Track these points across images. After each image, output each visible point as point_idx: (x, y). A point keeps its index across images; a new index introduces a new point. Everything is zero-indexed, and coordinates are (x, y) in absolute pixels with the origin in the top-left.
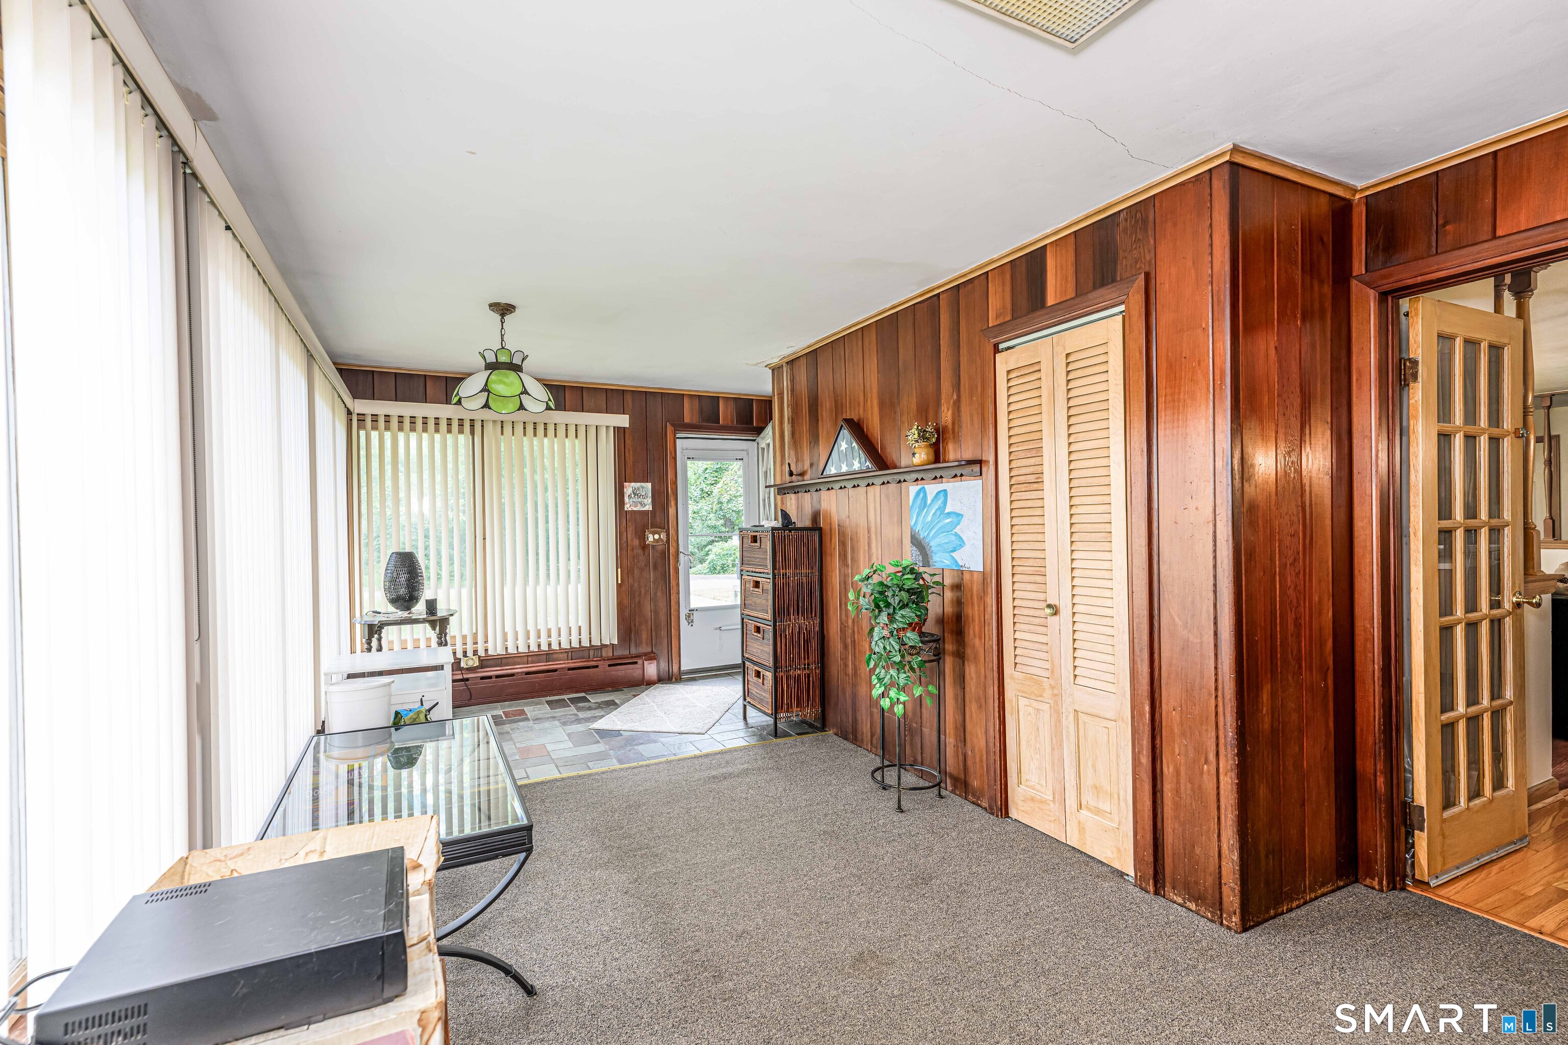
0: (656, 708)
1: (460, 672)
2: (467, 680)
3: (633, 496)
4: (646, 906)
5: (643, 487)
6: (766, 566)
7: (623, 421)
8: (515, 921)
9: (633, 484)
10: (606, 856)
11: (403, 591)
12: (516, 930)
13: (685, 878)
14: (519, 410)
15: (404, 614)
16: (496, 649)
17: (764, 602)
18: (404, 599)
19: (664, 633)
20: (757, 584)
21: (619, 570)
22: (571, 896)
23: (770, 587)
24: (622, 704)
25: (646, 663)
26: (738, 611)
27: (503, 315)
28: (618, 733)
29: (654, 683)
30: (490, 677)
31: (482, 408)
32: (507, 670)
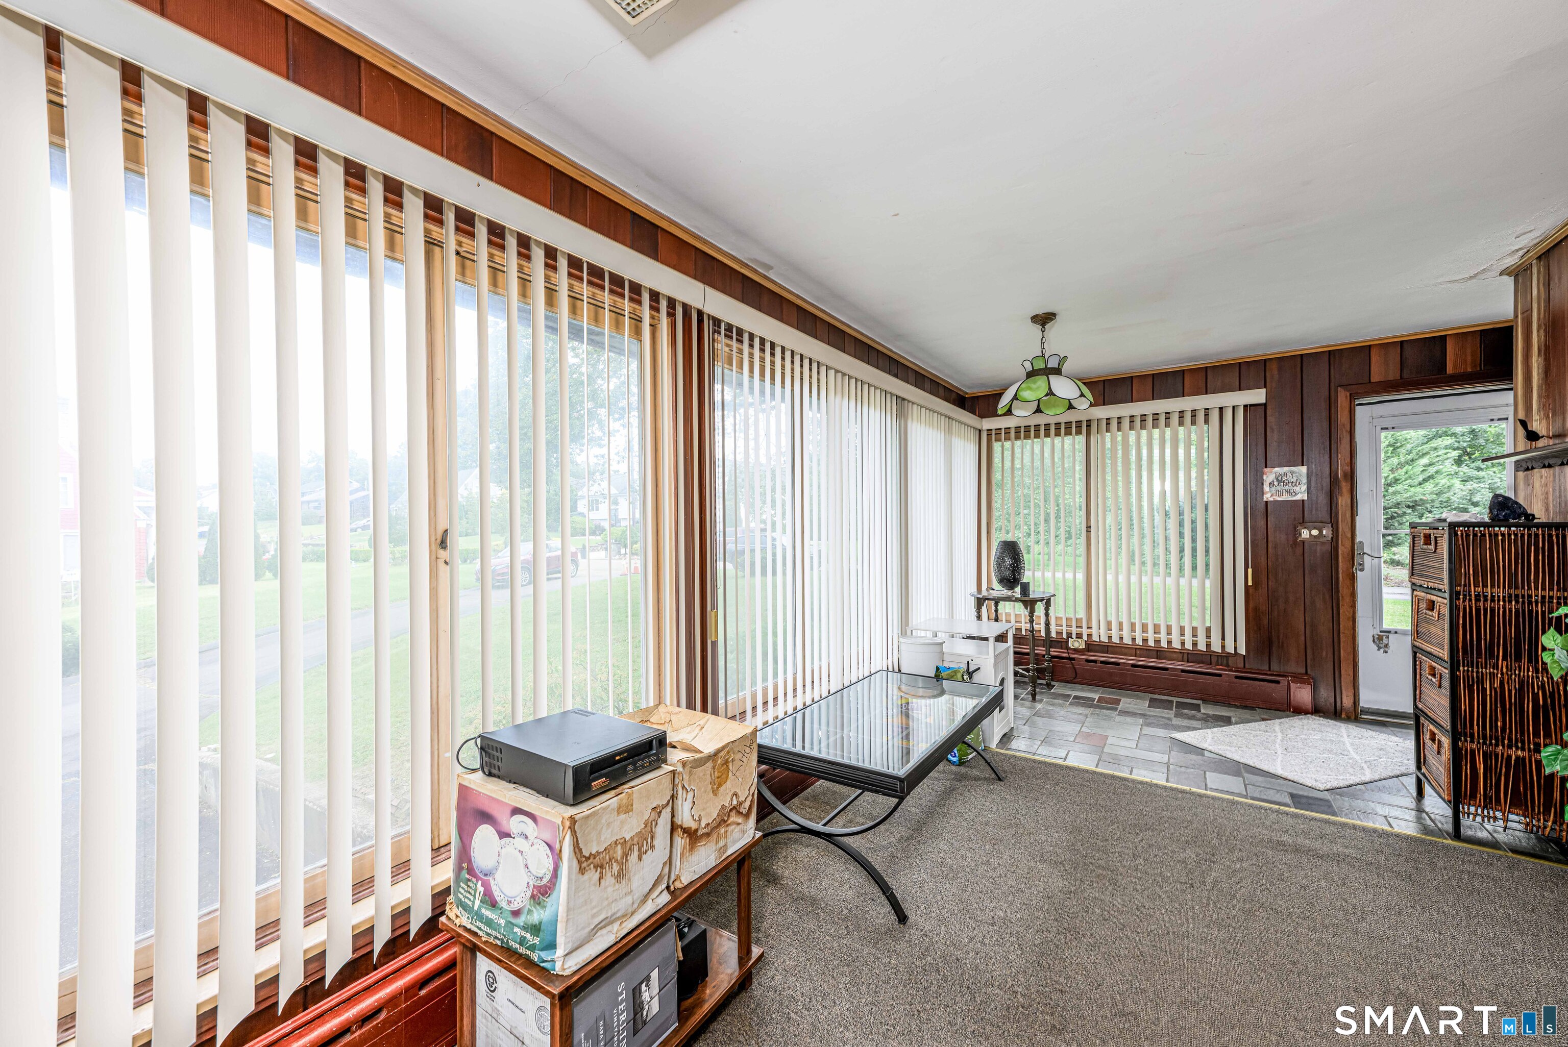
0: (1278, 741)
1: (1066, 651)
2: (1073, 659)
3: (1276, 483)
4: (1056, 920)
5: (1292, 472)
6: (1442, 579)
7: (1258, 396)
8: (942, 864)
9: (1277, 469)
10: (1064, 856)
11: (1007, 573)
12: (936, 871)
13: (1122, 921)
14: (1068, 409)
15: (1009, 593)
16: (1100, 635)
17: (1439, 632)
18: (1008, 580)
19: (1326, 653)
20: (1431, 606)
21: (1250, 570)
22: (1000, 871)
23: (1446, 611)
24: (1236, 723)
25: (1293, 685)
26: (1409, 639)
27: (1043, 325)
28: (1200, 751)
29: (1306, 712)
30: (1095, 662)
31: (1034, 413)
32: (1109, 658)
